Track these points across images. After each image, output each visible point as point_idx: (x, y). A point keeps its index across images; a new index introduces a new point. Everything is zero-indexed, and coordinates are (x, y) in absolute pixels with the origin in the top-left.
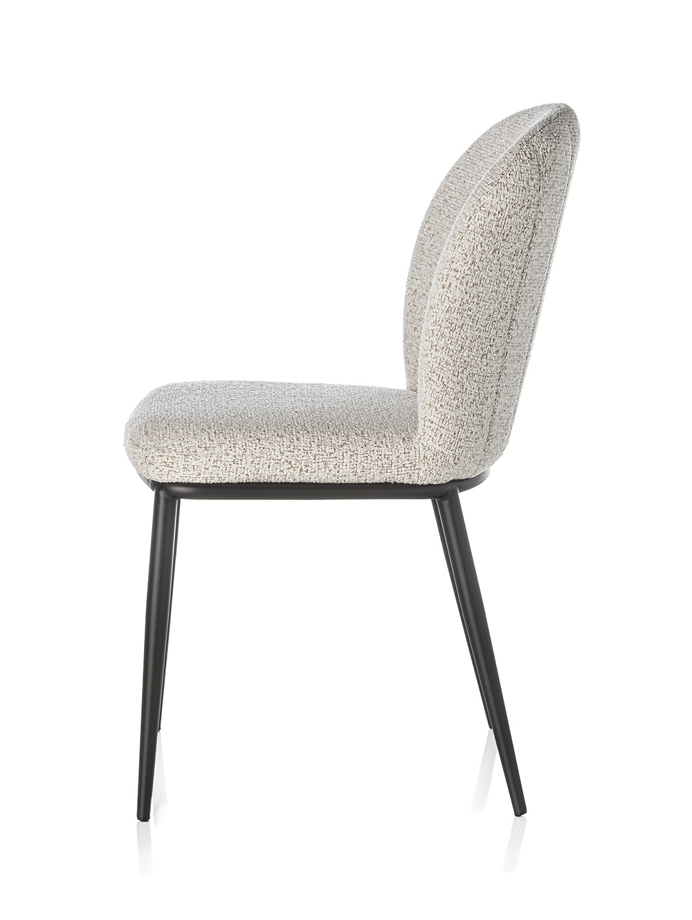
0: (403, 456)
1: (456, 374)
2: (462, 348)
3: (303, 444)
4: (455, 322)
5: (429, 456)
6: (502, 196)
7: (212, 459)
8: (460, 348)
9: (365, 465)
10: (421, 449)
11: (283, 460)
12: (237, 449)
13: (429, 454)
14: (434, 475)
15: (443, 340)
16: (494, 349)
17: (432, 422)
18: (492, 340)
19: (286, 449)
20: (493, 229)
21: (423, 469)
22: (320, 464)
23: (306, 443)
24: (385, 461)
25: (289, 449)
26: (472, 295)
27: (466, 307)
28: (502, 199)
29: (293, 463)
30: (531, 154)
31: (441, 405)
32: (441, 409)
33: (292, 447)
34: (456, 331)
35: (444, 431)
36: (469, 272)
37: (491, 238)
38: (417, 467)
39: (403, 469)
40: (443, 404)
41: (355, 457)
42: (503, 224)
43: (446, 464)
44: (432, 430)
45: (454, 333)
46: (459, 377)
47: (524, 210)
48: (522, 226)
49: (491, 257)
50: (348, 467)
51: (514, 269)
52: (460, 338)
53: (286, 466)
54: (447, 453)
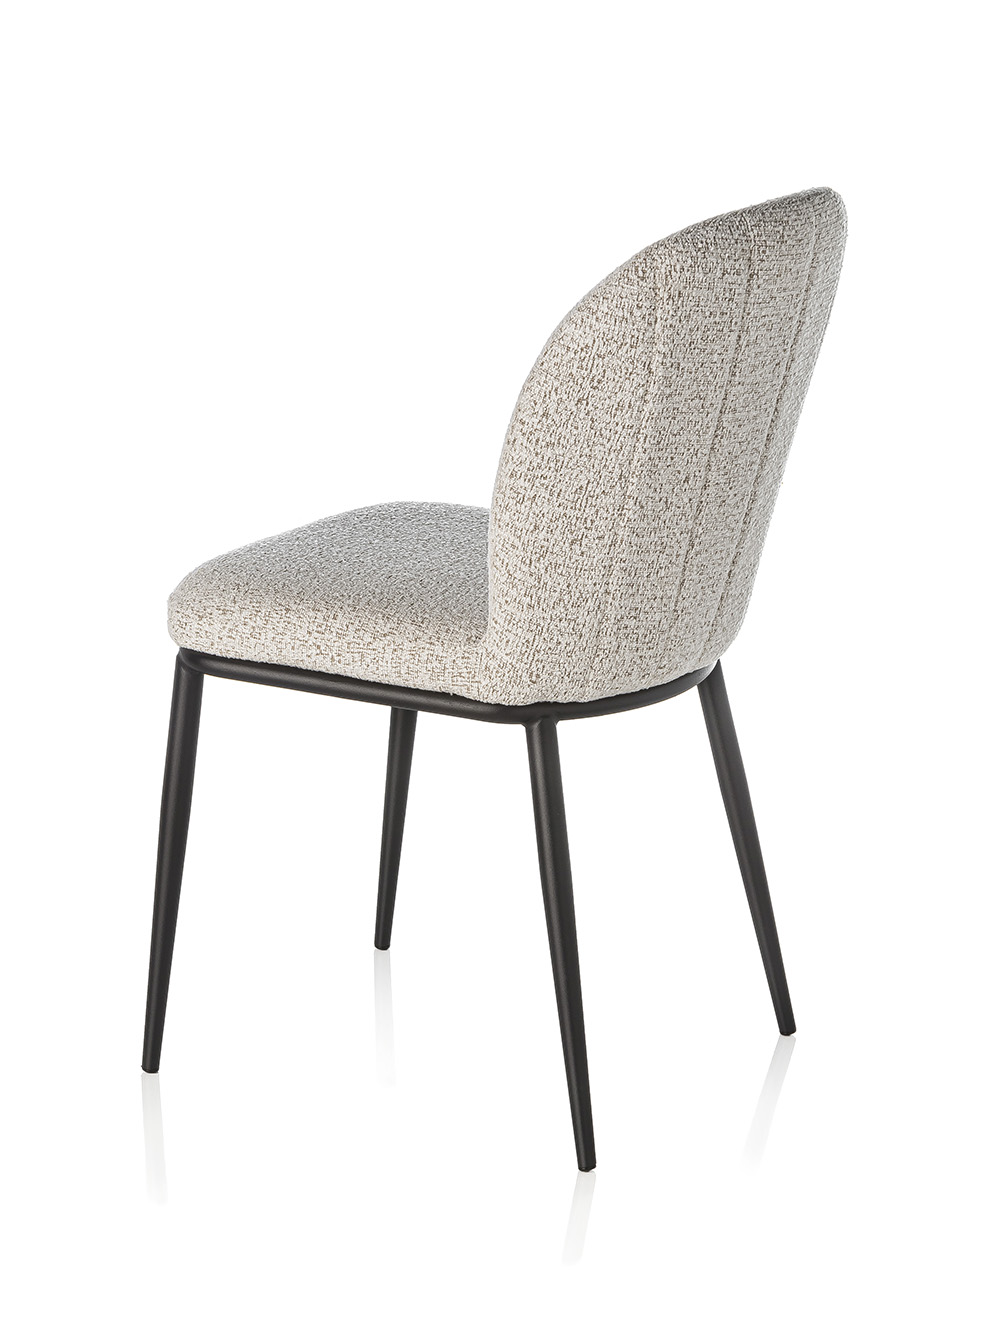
0: (459, 662)
1: (528, 562)
2: (536, 527)
3: (338, 626)
4: (522, 491)
5: (492, 667)
6: (588, 328)
7: (228, 626)
8: (532, 528)
9: (411, 666)
10: (484, 656)
11: (310, 643)
12: (258, 618)
13: (493, 664)
14: (499, 694)
15: (508, 513)
16: (593, 534)
17: (496, 622)
18: (589, 521)
19: (315, 628)
20: (574, 372)
21: (484, 683)
22: (355, 655)
23: (342, 625)
24: (436, 663)
25: (319, 629)
26: (546, 458)
27: (539, 473)
28: (588, 332)
29: (322, 648)
30: (644, 272)
31: (507, 602)
32: (505, 607)
33: (324, 627)
34: (525, 504)
35: (511, 637)
36: (539, 427)
37: (571, 384)
38: (477, 679)
39: (459, 679)
40: (509, 600)
41: (399, 652)
42: (590, 365)
43: (516, 680)
44: (497, 633)
45: (523, 506)
46: (533, 567)
47: (625, 348)
48: (624, 371)
49: (574, 409)
50: (389, 665)
51: (619, 428)
52: (531, 514)
53: (314, 651)
54: (517, 665)
